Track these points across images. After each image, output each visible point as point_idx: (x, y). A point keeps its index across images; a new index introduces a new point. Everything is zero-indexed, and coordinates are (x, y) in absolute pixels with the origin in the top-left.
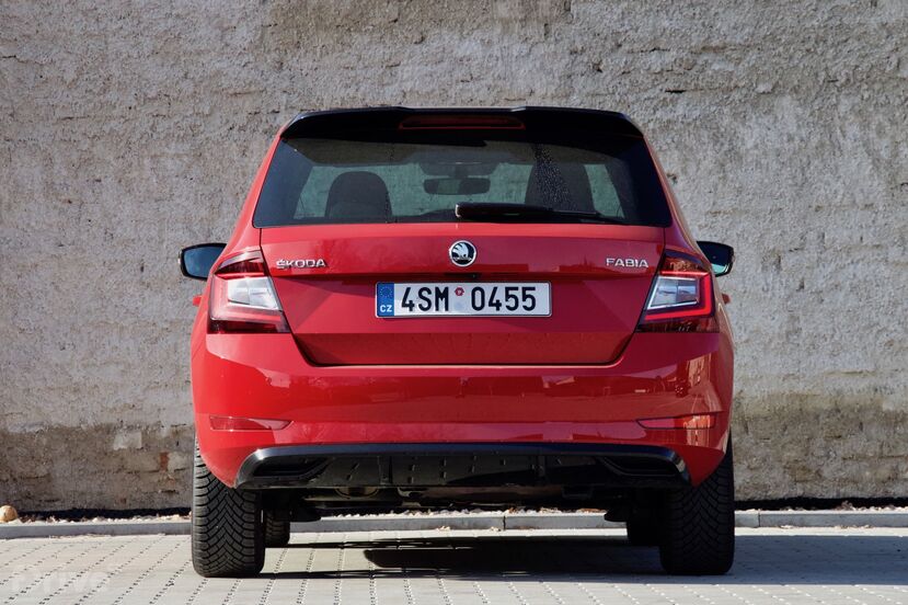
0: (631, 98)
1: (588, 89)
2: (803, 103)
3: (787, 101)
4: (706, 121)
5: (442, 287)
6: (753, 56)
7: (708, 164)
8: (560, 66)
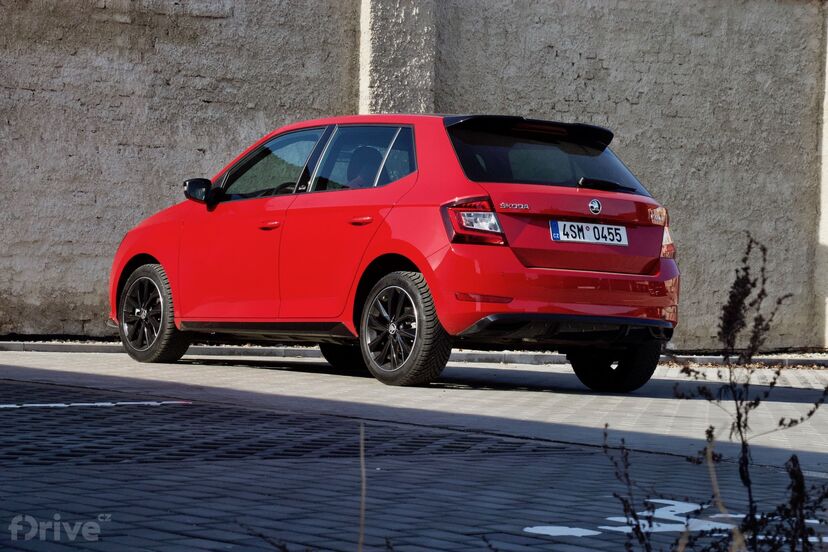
0: (185, 103)
1: (163, 95)
2: (268, 116)
3: (261, 114)
4: (222, 122)
5: (580, 225)
6: (246, 86)
7: (222, 145)
8: (149, 79)
